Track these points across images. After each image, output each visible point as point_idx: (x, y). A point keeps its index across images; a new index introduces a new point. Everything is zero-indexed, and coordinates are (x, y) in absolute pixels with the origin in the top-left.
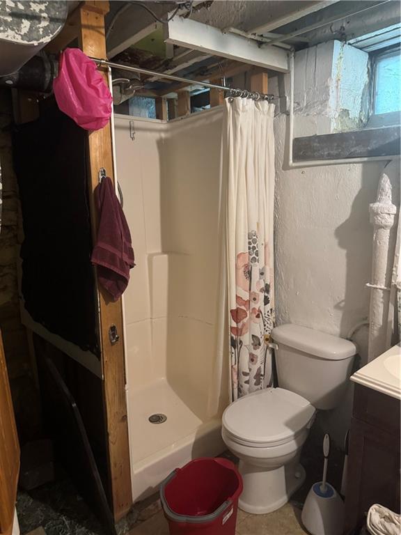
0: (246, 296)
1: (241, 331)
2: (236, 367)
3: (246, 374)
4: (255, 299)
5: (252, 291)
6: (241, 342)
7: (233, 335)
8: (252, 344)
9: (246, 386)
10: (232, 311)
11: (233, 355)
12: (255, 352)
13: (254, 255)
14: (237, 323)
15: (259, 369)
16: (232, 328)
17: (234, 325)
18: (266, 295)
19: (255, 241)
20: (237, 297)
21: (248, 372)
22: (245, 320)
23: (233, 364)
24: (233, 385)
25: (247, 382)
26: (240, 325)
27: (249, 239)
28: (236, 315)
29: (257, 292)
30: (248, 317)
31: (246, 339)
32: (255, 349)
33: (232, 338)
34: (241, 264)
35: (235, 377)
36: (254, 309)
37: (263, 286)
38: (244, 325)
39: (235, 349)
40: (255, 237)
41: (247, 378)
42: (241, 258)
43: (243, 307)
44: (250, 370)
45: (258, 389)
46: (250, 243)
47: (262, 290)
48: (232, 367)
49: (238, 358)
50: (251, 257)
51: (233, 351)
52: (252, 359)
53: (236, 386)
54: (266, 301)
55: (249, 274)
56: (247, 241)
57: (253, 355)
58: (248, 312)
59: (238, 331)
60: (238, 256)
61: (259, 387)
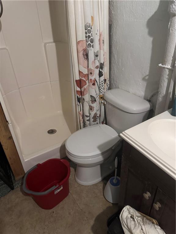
0: (85, 72)
1: (84, 93)
2: (81, 112)
3: (87, 116)
4: (91, 73)
5: (89, 68)
6: (84, 99)
7: (78, 95)
8: (91, 100)
9: (88, 123)
10: (76, 81)
11: (79, 106)
12: (92, 105)
13: (89, 42)
14: (81, 88)
15: (96, 114)
16: (77, 91)
17: (79, 89)
18: (101, 70)
19: (89, 31)
20: (80, 72)
21: (88, 115)
22: (85, 87)
23: (80, 111)
24: (80, 121)
25: (89, 120)
26: (83, 89)
27: (86, 29)
28: (80, 83)
29: (92, 68)
30: (87, 85)
31: (87, 97)
32: (92, 103)
33: (78, 97)
34: (81, 49)
35: (81, 118)
36: (91, 80)
37: (98, 64)
38: (85, 89)
39: (80, 103)
40: (90, 28)
41: (88, 118)
42: (80, 44)
43: (83, 79)
44: (90, 114)
45: (95, 124)
46: (86, 33)
47: (97, 67)
48: (79, 112)
49: (83, 107)
50: (88, 43)
51: (79, 104)
52: (91, 108)
53: (81, 122)
54: (101, 74)
55: (86, 56)
56: (84, 31)
57: (91, 106)
58: (87, 82)
59: (81, 93)
60: (78, 43)
61: (96, 123)
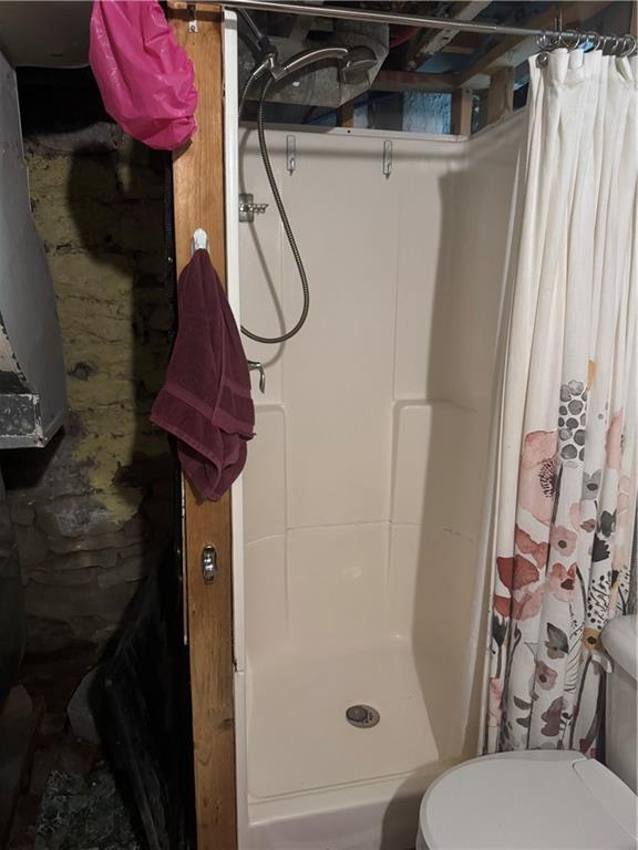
0: (540, 534)
1: (521, 611)
2: (500, 682)
3: (521, 704)
4: (562, 544)
5: (557, 524)
6: (518, 632)
7: (497, 614)
8: (547, 644)
9: (519, 732)
10: (499, 560)
11: (496, 657)
12: (549, 663)
13: (571, 441)
14: (512, 589)
15: (560, 702)
16: (496, 597)
17: (504, 592)
18: (601, 537)
19: (576, 407)
20: (518, 531)
21: (528, 700)
22: (533, 588)
23: (493, 676)
24: (487, 718)
25: (526, 722)
26: (520, 595)
27: (562, 399)
28: (511, 571)
29: (570, 528)
30: (539, 583)
31: (532, 629)
32: (551, 656)
33: (495, 620)
34: (535, 457)
35: (495, 704)
36: (558, 566)
37: (592, 514)
38: (528, 597)
39: (500, 645)
40: (579, 398)
41: (524, 714)
42: (536, 443)
43: (529, 557)
44: (535, 697)
45: (547, 746)
46: (562, 410)
47: (588, 526)
48: (490, 679)
49: (509, 662)
50: (563, 444)
51: (496, 648)
52: (543, 675)
53: (494, 721)
54: (599, 552)
55: (553, 483)
56: (557, 403)
57: (545, 668)
58: (542, 571)
59: (512, 607)
61: (554, 740)
